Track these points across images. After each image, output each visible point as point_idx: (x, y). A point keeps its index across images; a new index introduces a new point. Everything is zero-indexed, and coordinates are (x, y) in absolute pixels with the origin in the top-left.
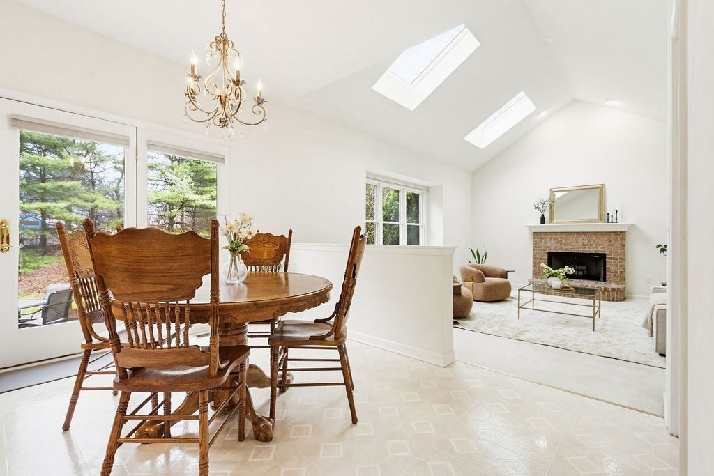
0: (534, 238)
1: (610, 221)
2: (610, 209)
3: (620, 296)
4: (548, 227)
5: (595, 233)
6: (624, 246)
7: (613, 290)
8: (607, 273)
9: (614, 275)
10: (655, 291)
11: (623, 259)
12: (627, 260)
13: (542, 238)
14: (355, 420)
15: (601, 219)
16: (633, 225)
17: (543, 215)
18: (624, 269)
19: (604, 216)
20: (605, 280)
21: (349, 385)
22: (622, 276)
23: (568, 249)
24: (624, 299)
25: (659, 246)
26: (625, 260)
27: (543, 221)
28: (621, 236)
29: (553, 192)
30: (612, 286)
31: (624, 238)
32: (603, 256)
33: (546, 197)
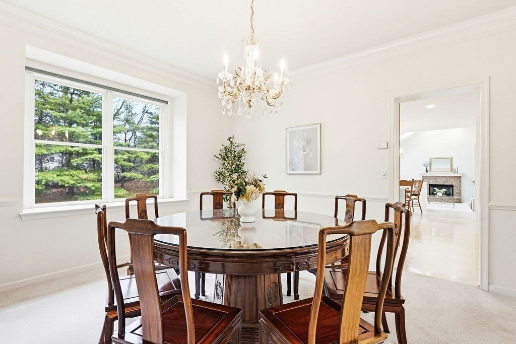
1: (455, 172)
2: (455, 167)
3: (460, 201)
4: (429, 174)
5: (449, 177)
6: (460, 181)
7: (457, 199)
8: (454, 193)
9: (457, 193)
13: (426, 178)
14: (422, 213)
16: (464, 173)
17: (427, 169)
18: (461, 191)
19: (452, 170)
20: (453, 196)
22: (460, 194)
24: (461, 202)
26: (461, 187)
27: (427, 171)
28: (459, 178)
29: (431, 159)
30: (456, 197)
31: (460, 179)
32: (452, 186)
33: (428, 161)
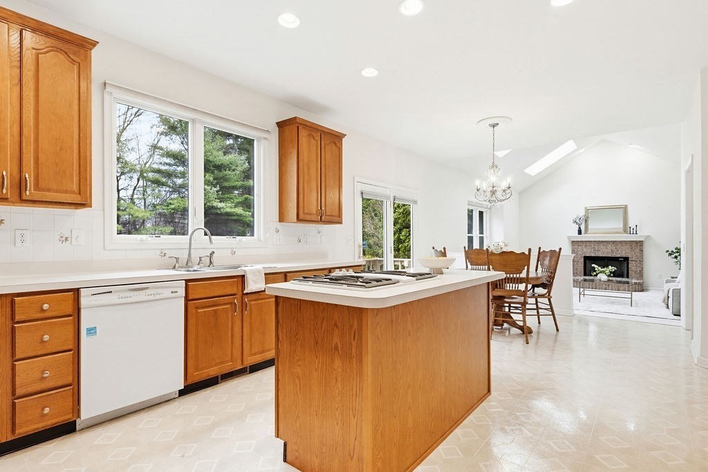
0: (573, 246)
1: (632, 233)
2: (632, 224)
3: (641, 288)
4: (584, 237)
5: (621, 242)
6: (642, 251)
7: (635, 283)
8: (630, 272)
9: (635, 273)
10: (667, 282)
11: (641, 261)
12: (645, 261)
13: (579, 246)
14: (558, 330)
15: (625, 231)
16: (648, 236)
17: (580, 228)
18: (642, 268)
19: (626, 229)
20: (628, 277)
21: (553, 315)
22: (641, 274)
23: (600, 255)
24: (642, 291)
25: (667, 251)
26: (642, 261)
27: (580, 232)
28: (640, 244)
29: (587, 210)
30: (634, 281)
31: (642, 245)
32: (626, 259)
33: (582, 213)
